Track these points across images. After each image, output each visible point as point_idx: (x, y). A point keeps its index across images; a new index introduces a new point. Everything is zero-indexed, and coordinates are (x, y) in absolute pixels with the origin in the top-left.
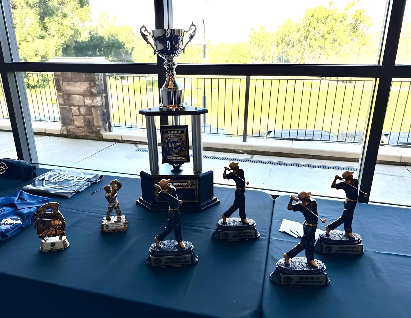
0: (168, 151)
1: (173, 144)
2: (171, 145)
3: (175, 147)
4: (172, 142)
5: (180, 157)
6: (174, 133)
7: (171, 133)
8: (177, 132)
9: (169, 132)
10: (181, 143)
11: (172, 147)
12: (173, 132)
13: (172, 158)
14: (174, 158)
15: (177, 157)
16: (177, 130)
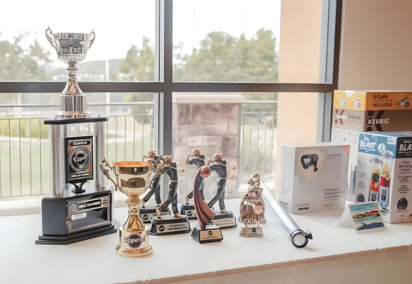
0: (73, 167)
1: (78, 158)
2: (76, 159)
3: (80, 161)
4: (77, 156)
5: (85, 173)
6: (80, 145)
7: (77, 145)
8: (83, 144)
9: (75, 144)
10: (86, 157)
11: (77, 162)
12: (78, 143)
13: (76, 176)
14: (79, 175)
15: (82, 174)
16: (83, 141)
